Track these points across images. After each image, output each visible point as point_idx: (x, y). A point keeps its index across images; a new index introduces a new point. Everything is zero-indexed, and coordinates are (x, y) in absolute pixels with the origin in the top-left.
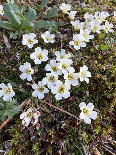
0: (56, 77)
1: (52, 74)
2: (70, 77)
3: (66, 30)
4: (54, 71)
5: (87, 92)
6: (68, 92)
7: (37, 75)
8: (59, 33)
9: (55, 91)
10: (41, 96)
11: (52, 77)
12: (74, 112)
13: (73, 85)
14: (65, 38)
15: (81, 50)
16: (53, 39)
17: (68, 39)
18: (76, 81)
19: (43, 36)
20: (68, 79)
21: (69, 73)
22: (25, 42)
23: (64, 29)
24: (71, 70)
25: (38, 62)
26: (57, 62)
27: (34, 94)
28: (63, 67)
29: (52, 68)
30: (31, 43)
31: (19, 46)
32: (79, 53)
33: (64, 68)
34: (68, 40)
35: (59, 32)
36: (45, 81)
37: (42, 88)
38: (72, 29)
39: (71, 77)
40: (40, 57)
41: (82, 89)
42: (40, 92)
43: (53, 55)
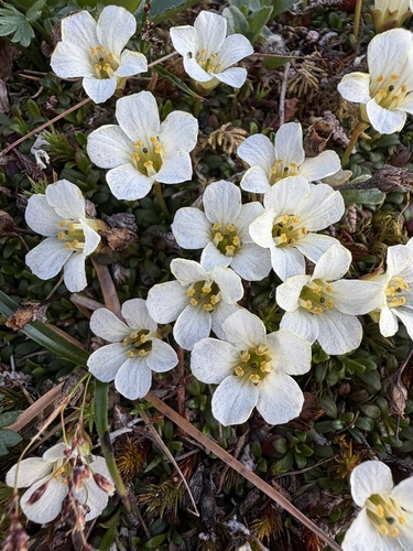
0: (232, 291)
1: (210, 267)
2: (315, 300)
3: (313, 35)
4: (223, 252)
5: (396, 395)
6: (290, 390)
7: (133, 263)
8: (275, 43)
9: (212, 368)
10: (132, 381)
11: (207, 288)
12: (306, 477)
13: (329, 349)
14: (308, 74)
15: (391, 152)
16: (239, 64)
17: (325, 80)
18: (350, 328)
19: (182, 40)
20: (301, 309)
21: (314, 277)
22: (69, 60)
23: (304, 29)
24: (329, 257)
25: (128, 185)
26: (246, 198)
27: (98, 363)
28: (277, 231)
29: (212, 235)
30: (109, 70)
31: (53, 98)
32: (380, 166)
33: (282, 239)
34: (323, 89)
35: (277, 38)
36: (162, 302)
37: (145, 338)
38: (352, 32)
39: (322, 300)
40: (147, 159)
41: (367, 365)
42: (128, 356)
43: (230, 161)
